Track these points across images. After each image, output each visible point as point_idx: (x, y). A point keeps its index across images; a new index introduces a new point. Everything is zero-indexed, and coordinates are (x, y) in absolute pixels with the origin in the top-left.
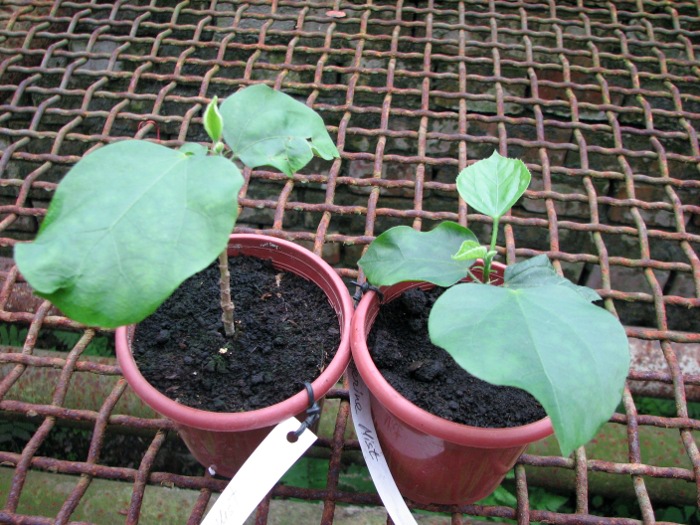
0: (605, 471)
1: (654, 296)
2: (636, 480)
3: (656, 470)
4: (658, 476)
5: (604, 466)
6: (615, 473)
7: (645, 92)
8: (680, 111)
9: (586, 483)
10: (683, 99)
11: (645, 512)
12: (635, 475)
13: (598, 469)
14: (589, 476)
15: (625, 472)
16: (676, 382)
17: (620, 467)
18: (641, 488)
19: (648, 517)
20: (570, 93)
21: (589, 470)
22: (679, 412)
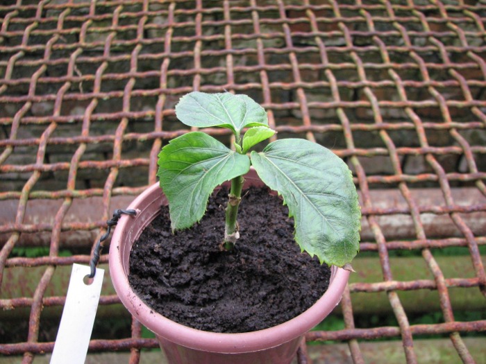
0: (365, 291)
1: (389, 150)
2: (390, 295)
3: (406, 284)
4: (407, 289)
5: (363, 287)
6: (372, 291)
7: (366, 6)
8: (393, 17)
9: (350, 303)
10: (394, 9)
11: (401, 319)
12: (389, 291)
13: (358, 291)
14: (352, 298)
15: (381, 290)
16: (413, 213)
17: (376, 286)
18: (395, 300)
19: (403, 323)
20: (310, 13)
21: (351, 292)
22: (419, 236)
